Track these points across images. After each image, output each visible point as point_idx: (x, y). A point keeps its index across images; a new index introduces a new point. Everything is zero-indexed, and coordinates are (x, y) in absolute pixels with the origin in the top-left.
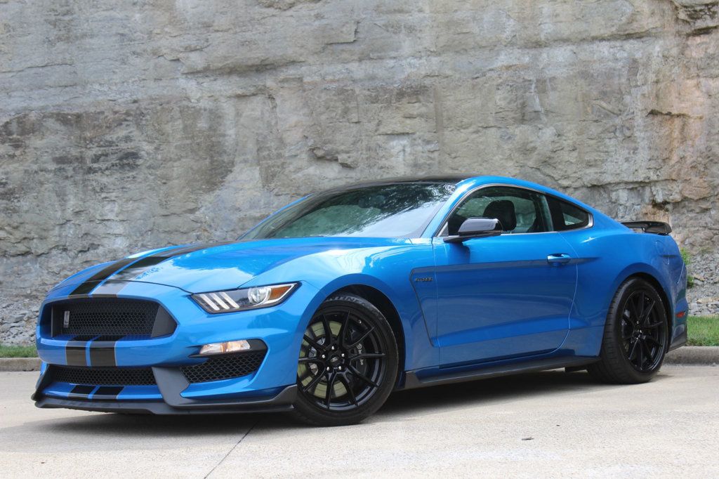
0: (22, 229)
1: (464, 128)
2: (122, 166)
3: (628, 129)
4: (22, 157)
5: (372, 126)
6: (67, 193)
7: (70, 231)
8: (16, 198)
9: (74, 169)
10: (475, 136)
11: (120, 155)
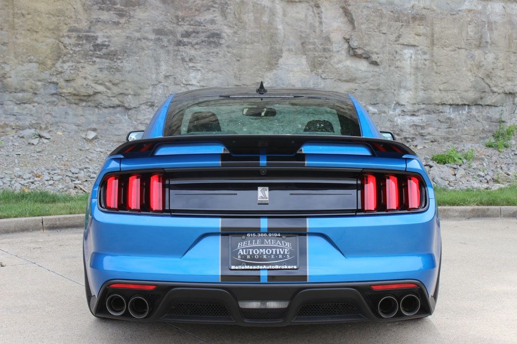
0: (121, 86)
1: (446, 47)
2: (210, 43)
4: (126, 25)
5: (393, 37)
6: (161, 59)
7: (160, 91)
8: (120, 59)
9: (169, 41)
10: (453, 53)
11: (208, 34)
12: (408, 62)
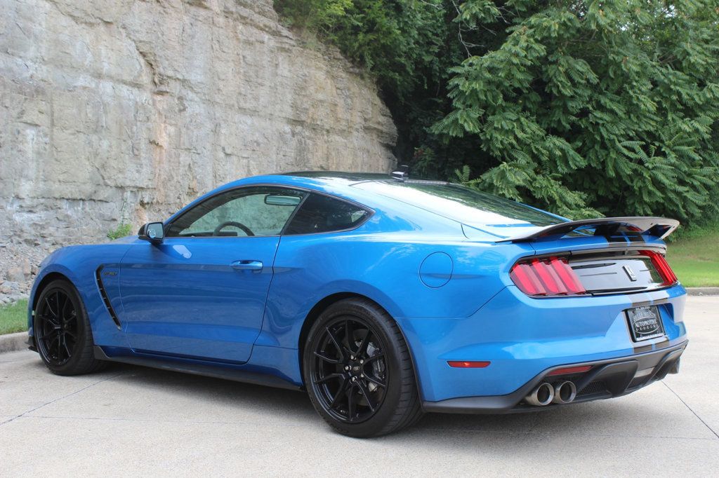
1: (66, 130)
3: (137, 150)
5: (15, 113)
10: (72, 137)
12: (30, 145)
